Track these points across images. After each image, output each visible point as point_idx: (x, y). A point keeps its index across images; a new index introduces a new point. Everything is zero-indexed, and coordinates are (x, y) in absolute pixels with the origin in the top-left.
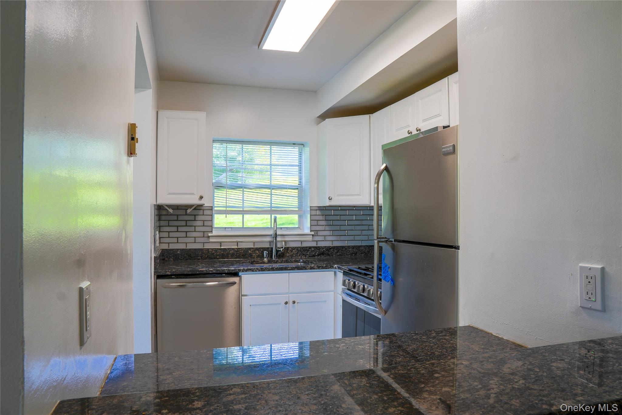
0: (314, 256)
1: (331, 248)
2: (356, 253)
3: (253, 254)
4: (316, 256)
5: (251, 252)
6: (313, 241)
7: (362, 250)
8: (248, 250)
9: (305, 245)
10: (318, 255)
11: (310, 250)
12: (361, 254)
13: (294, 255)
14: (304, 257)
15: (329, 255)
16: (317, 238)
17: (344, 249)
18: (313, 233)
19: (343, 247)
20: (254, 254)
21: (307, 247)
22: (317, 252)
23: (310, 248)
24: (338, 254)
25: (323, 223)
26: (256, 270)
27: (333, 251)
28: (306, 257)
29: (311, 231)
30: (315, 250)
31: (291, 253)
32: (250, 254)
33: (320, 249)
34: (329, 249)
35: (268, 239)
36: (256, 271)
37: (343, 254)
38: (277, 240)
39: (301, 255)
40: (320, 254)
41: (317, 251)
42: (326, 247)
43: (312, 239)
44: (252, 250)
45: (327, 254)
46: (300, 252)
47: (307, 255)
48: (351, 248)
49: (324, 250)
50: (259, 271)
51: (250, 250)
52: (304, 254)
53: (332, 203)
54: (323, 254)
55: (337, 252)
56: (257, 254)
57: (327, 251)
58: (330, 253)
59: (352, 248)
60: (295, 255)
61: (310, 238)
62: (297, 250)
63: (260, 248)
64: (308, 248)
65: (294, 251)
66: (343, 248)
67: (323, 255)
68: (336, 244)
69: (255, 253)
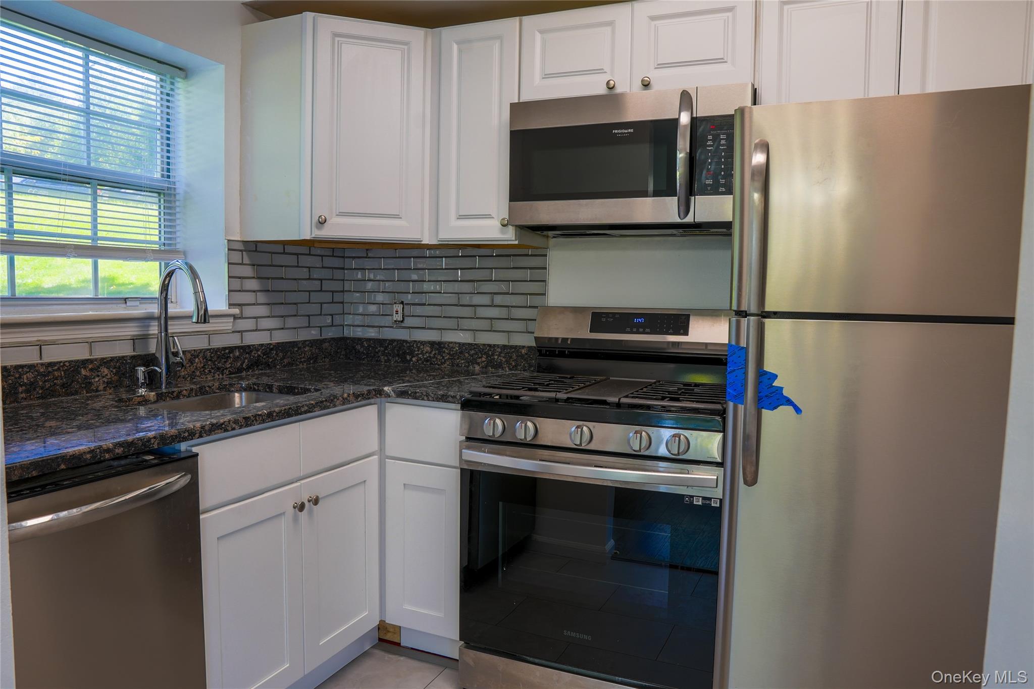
0: (240, 370)
1: (272, 349)
2: (316, 358)
3: (94, 378)
4: (245, 370)
5: (88, 374)
6: (234, 332)
7: (326, 349)
8: (78, 367)
9: (219, 342)
10: (248, 368)
11: (231, 355)
12: (325, 358)
13: (198, 373)
14: (219, 375)
15: (268, 365)
16: (243, 325)
17: (296, 349)
18: (236, 311)
19: (293, 344)
20: (97, 379)
21: (225, 349)
22: (246, 361)
23: (232, 349)
24: (286, 361)
25: (253, 284)
26: (234, 426)
27: (277, 354)
28: (223, 375)
29: (231, 305)
30: (241, 354)
31: (190, 366)
32: (85, 379)
33: (251, 351)
34: (267, 349)
35: (132, 330)
36: (233, 429)
37: (294, 360)
38: (169, 331)
39: (213, 371)
40: (252, 365)
41: (246, 358)
42: (262, 345)
43: (233, 326)
44: (90, 366)
45: (266, 363)
46: (209, 363)
47: (226, 369)
48: (308, 345)
49: (259, 353)
50: (241, 427)
51: (85, 368)
52: (218, 368)
53: (327, 232)
54: (255, 364)
55: (284, 358)
56: (104, 379)
57: (264, 357)
58: (271, 360)
59: (310, 345)
60: (200, 372)
61: (227, 325)
62: (205, 357)
63: (112, 359)
64: (227, 351)
65: (197, 360)
66: (293, 347)
67: (257, 367)
68: (280, 337)
69: (98, 376)
